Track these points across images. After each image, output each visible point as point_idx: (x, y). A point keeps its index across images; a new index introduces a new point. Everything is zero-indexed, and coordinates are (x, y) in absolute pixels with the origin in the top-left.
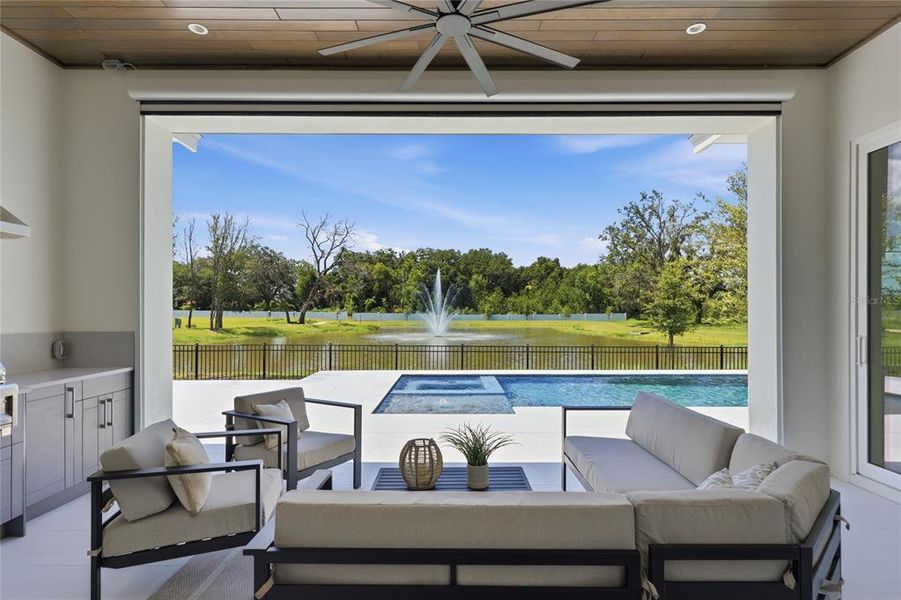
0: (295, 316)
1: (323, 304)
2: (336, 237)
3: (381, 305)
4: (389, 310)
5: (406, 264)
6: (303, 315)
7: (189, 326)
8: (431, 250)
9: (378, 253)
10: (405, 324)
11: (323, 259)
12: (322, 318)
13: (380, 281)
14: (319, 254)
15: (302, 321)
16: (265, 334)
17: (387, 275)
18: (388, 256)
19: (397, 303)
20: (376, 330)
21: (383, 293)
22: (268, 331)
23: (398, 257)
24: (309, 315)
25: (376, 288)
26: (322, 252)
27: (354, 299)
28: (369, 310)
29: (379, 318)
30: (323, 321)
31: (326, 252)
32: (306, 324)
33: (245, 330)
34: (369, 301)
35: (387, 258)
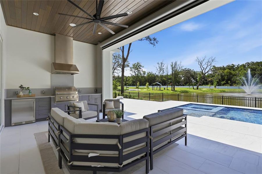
0: (195, 87)
1: (207, 84)
2: (208, 63)
3: (228, 84)
4: (231, 85)
5: (240, 69)
6: (198, 87)
7: (167, 90)
8: (253, 62)
9: (228, 66)
10: (237, 90)
11: (204, 70)
12: (205, 88)
13: (227, 75)
14: (203, 69)
15: (197, 89)
16: (185, 92)
17: (230, 73)
18: (232, 67)
19: (235, 83)
20: (224, 92)
21: (229, 79)
22: (186, 91)
23: (236, 66)
24: (200, 87)
25: (226, 78)
26: (204, 68)
27: (217, 82)
28: (223, 85)
29: (226, 88)
30: (204, 89)
31: (205, 68)
32: (199, 89)
33: (180, 91)
34: (222, 83)
35: (231, 68)
